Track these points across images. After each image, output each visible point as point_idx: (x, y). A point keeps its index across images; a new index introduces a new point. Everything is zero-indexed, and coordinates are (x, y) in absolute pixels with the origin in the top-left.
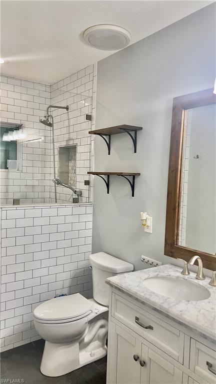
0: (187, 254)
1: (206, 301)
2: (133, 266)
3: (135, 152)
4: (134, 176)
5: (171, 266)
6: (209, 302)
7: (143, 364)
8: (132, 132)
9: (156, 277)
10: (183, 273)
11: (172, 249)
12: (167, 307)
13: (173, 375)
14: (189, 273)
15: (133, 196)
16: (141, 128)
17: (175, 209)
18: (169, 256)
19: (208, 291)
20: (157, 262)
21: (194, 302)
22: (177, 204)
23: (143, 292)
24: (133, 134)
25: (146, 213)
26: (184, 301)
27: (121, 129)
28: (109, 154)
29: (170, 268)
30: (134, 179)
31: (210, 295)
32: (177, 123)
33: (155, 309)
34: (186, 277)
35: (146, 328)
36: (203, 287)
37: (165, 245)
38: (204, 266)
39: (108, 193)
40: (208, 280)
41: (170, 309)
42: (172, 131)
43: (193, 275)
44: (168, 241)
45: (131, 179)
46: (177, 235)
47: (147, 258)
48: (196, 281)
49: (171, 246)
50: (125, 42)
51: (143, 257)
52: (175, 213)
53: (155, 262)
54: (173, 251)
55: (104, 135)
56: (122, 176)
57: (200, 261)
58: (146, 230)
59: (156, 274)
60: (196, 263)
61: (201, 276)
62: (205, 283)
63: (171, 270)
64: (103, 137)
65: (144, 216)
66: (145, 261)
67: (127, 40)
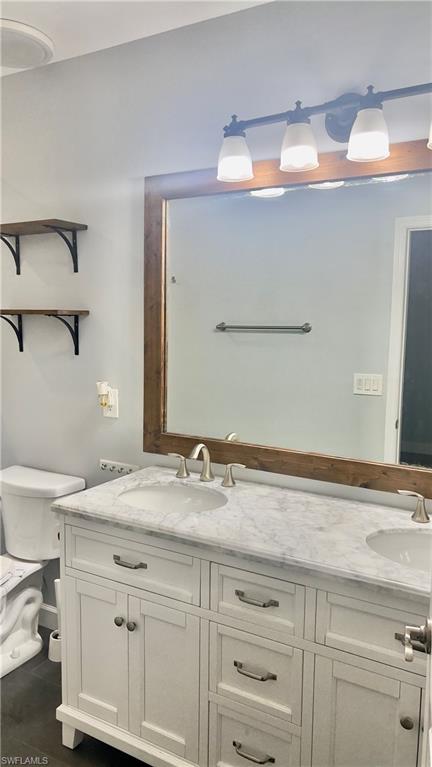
0: (185, 445)
1: (224, 507)
2: (83, 480)
3: (76, 270)
4: (77, 317)
5: (157, 469)
6: (229, 509)
7: (132, 627)
8: (69, 233)
9: (137, 488)
10: (178, 476)
11: (158, 439)
12: (171, 526)
13: (185, 628)
14: (188, 474)
15: (77, 353)
16: (85, 227)
17: (159, 373)
18: (152, 452)
19: (223, 495)
20: (130, 466)
21: (208, 513)
22: (162, 364)
23: (126, 512)
24: (69, 235)
25: (106, 383)
26: (191, 514)
27: (47, 226)
28: (18, 273)
29: (157, 471)
30: (76, 321)
31: (227, 500)
32: (154, 224)
33: (151, 533)
34: (185, 481)
35: (136, 568)
36: (214, 490)
37: (145, 435)
38: (212, 460)
39: (21, 350)
40: (218, 481)
41: (176, 528)
42: (147, 237)
43: (195, 477)
44: (149, 428)
45: (71, 321)
46: (165, 416)
47: (110, 463)
48: (202, 484)
49: (155, 435)
50: (43, 55)
51: (103, 461)
52: (159, 378)
53: (127, 466)
54: (158, 443)
55: (6, 235)
56: (56, 316)
57: (206, 453)
58: (108, 414)
59: (137, 483)
60: (201, 457)
61: (208, 476)
62: (216, 484)
63: (159, 474)
64: (4, 240)
65: (104, 388)
66: (108, 467)
67: (47, 54)
